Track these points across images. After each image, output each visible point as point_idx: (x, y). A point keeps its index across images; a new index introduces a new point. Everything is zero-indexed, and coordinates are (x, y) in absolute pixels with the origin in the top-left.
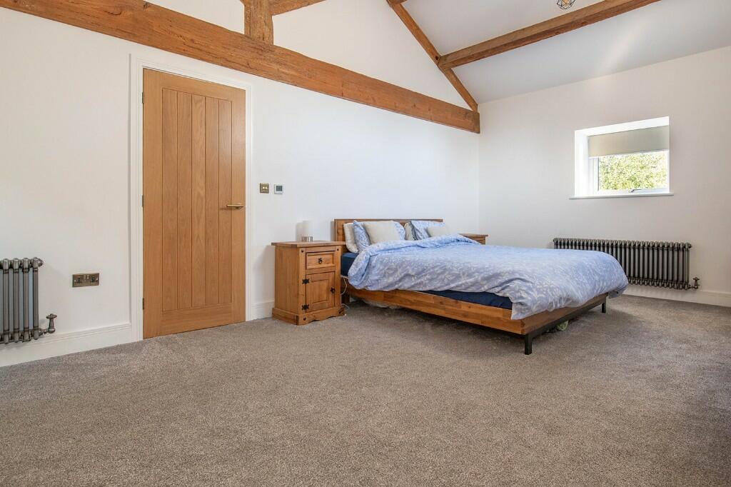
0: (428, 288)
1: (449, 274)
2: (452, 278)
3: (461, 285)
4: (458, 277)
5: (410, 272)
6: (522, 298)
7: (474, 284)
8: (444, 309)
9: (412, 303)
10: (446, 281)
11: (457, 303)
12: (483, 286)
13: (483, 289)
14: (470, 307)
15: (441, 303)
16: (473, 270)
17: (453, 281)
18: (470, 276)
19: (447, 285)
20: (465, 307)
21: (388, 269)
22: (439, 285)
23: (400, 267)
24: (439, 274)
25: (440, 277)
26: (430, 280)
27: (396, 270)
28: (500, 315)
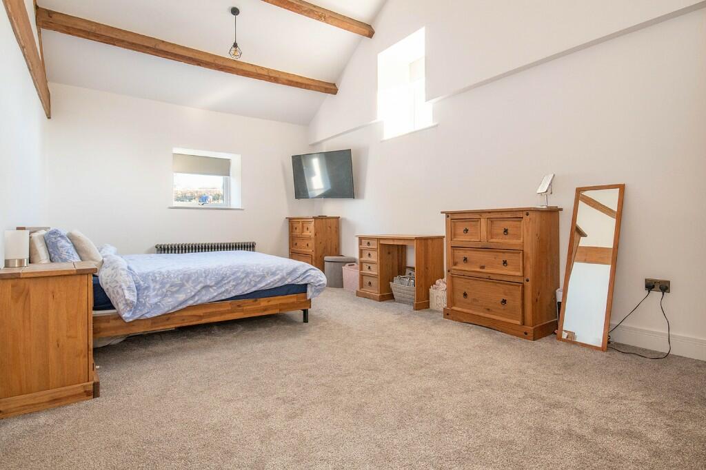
0: (233, 294)
1: (254, 276)
2: (257, 280)
3: (269, 284)
4: (263, 277)
5: (208, 283)
6: (320, 281)
7: (280, 280)
8: (242, 311)
9: (201, 317)
10: (253, 283)
11: (256, 301)
12: (286, 279)
13: (286, 283)
14: (269, 301)
15: (239, 306)
16: (274, 269)
17: (260, 282)
18: (274, 274)
19: (254, 286)
20: (263, 302)
21: (171, 286)
22: (246, 288)
23: (187, 281)
24: (243, 279)
25: (244, 281)
26: (235, 286)
27: (182, 286)
28: (295, 300)
